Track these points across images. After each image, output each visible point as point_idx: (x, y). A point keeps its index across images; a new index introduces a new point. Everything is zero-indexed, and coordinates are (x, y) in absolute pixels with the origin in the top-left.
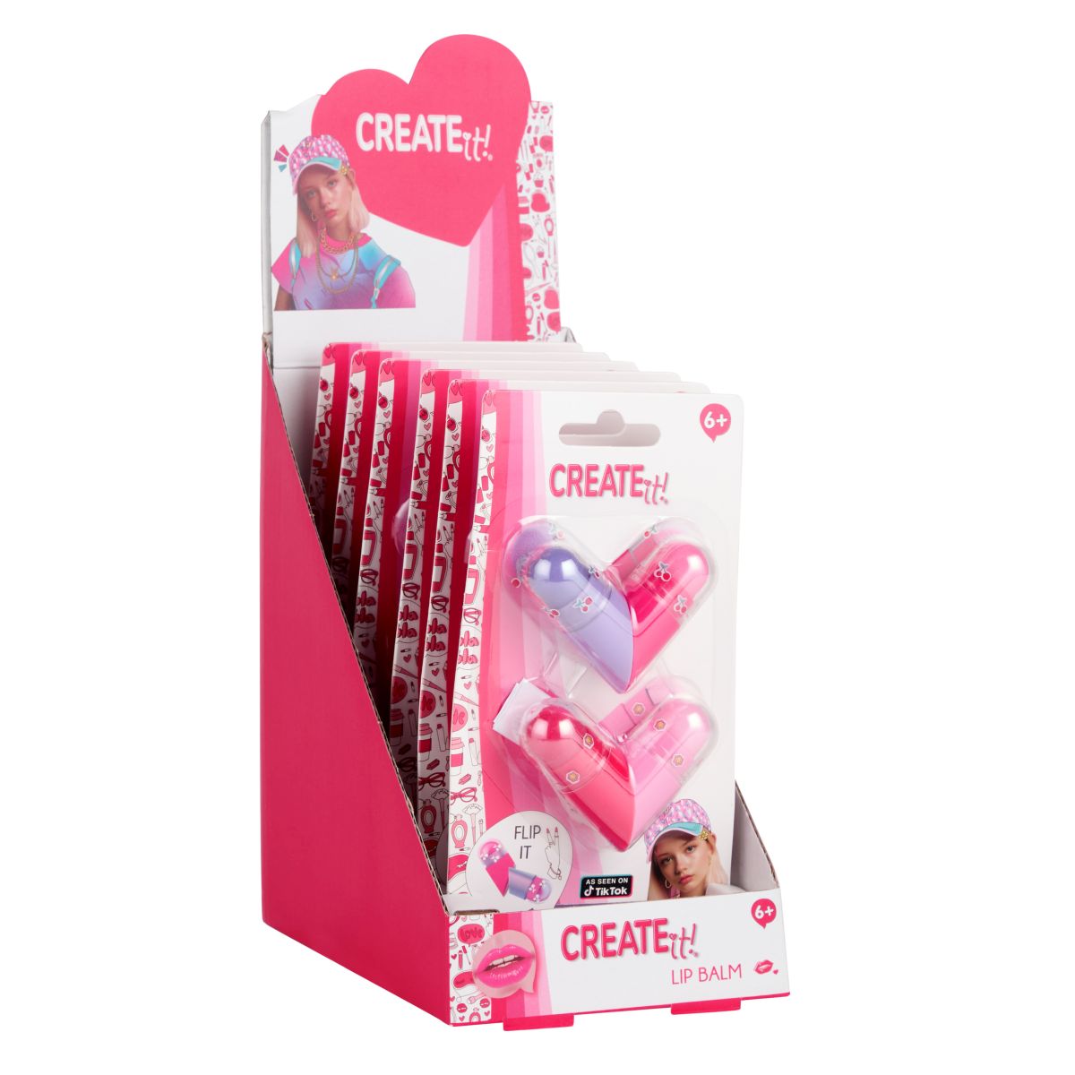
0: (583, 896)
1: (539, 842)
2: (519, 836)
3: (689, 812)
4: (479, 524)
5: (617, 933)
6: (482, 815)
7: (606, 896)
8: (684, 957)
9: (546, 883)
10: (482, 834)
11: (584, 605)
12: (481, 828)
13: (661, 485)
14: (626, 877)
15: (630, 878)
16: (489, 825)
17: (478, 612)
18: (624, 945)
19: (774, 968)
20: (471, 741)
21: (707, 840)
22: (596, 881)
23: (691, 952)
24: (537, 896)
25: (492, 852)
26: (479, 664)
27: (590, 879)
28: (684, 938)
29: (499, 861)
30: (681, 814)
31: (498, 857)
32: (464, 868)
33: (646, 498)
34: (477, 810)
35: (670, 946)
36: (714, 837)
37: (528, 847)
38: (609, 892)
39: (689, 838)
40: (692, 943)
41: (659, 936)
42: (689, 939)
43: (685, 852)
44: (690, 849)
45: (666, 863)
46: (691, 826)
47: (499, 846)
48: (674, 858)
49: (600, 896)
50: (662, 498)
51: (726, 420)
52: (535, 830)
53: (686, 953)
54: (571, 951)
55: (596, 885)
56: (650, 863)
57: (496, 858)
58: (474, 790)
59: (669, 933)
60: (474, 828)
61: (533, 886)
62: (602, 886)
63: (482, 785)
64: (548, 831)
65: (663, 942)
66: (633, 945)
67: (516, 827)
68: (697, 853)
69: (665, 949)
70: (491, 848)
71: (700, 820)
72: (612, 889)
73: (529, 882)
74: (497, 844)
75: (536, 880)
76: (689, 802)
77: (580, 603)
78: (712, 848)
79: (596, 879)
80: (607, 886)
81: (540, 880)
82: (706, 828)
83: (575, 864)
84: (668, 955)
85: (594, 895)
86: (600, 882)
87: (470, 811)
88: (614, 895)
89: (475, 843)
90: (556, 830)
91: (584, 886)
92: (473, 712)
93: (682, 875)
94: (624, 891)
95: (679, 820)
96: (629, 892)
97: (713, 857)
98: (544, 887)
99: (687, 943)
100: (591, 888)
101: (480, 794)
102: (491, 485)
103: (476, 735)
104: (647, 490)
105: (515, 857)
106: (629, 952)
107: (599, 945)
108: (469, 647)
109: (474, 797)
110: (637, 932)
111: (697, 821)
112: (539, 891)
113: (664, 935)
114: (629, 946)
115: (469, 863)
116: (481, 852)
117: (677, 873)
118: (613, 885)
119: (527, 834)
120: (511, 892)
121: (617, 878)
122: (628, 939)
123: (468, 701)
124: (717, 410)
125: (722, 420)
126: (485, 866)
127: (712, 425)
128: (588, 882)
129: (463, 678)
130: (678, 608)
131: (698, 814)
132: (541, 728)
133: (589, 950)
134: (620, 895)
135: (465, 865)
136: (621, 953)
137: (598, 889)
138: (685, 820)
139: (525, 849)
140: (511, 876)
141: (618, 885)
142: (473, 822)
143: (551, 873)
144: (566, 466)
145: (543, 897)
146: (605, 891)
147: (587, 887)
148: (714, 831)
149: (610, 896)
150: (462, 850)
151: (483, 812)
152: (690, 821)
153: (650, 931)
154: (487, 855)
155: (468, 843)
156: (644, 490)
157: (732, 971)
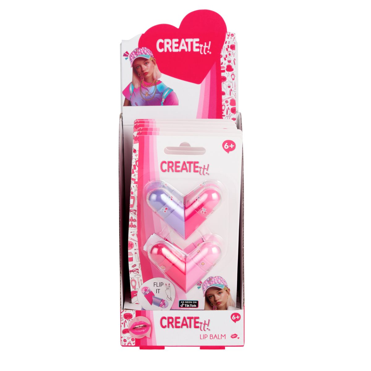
0: (180, 307)
1: (163, 288)
2: (155, 285)
3: (219, 281)
4: (133, 181)
5: (181, 320)
6: (141, 278)
7: (189, 307)
8: (205, 330)
9: (166, 302)
10: (142, 284)
11: (165, 210)
12: (141, 282)
13: (206, 168)
14: (196, 301)
15: (197, 302)
16: (144, 282)
17: (135, 210)
18: (183, 325)
19: (238, 337)
20: (136, 253)
21: (226, 290)
22: (185, 302)
23: (207, 329)
24: (164, 306)
25: (146, 290)
26: (137, 228)
27: (182, 301)
28: (205, 324)
29: (149, 293)
30: (216, 281)
31: (148, 292)
32: (136, 295)
33: (200, 173)
34: (139, 276)
35: (200, 326)
36: (229, 289)
37: (159, 289)
38: (190, 306)
39: (220, 289)
40: (208, 326)
41: (195, 322)
42: (207, 324)
43: (218, 294)
44: (220, 293)
45: (211, 297)
46: (221, 285)
47: (148, 289)
48: (214, 296)
49: (186, 307)
50: (207, 173)
51: (233, 146)
52: (161, 284)
53: (206, 329)
54: (164, 325)
55: (185, 303)
56: (205, 297)
57: (148, 293)
58: (138, 269)
59: (200, 322)
60: (139, 282)
61: (162, 302)
62: (187, 304)
63: (141, 268)
64: (166, 285)
65: (197, 325)
66: (186, 325)
67: (154, 283)
68: (223, 295)
69: (198, 327)
70: (146, 289)
71: (223, 284)
72: (191, 305)
73: (160, 301)
74: (148, 288)
75: (162, 300)
76: (220, 277)
77: (163, 210)
78: (229, 293)
79: (185, 301)
80: (189, 304)
81: (164, 301)
82: (226, 286)
83: (176, 295)
84: (199, 329)
85: (184, 306)
86: (186, 302)
87: (136, 276)
88: (192, 307)
89: (139, 287)
90: (169, 284)
91: (180, 303)
92: (136, 244)
93: (217, 302)
94: (195, 306)
95: (215, 283)
96: (197, 306)
97: (229, 296)
98: (166, 303)
99: (206, 326)
100: (183, 304)
101: (140, 271)
102: (137, 168)
103: (137, 251)
104: (200, 170)
105: (154, 292)
106: (185, 327)
107: (174, 324)
108: (132, 222)
109: (138, 272)
110: (188, 321)
111: (222, 284)
112: (164, 304)
113: (198, 322)
114: (185, 325)
115: (138, 294)
116: (142, 290)
117: (215, 301)
118: (191, 304)
119: (158, 285)
120: (154, 304)
121: (192, 301)
122: (185, 323)
123: (134, 240)
124: (230, 142)
125: (232, 146)
126: (144, 295)
127: (228, 147)
128: (182, 302)
129: (131, 232)
130: (202, 212)
131: (223, 281)
132: (155, 250)
133: (170, 325)
134: (194, 307)
135: (137, 294)
136: (182, 327)
137: (185, 305)
138: (218, 283)
139: (158, 290)
140: (153, 298)
141: (193, 304)
142: (138, 280)
143: (168, 298)
144: (167, 161)
145: (166, 306)
146: (188, 306)
147: (182, 304)
148: (229, 287)
149: (190, 307)
150: (135, 289)
151: (142, 277)
152: (220, 284)
153: (193, 321)
154: (144, 291)
155: (137, 287)
156: (199, 170)
157: (222, 337)
